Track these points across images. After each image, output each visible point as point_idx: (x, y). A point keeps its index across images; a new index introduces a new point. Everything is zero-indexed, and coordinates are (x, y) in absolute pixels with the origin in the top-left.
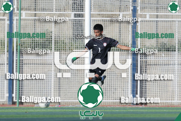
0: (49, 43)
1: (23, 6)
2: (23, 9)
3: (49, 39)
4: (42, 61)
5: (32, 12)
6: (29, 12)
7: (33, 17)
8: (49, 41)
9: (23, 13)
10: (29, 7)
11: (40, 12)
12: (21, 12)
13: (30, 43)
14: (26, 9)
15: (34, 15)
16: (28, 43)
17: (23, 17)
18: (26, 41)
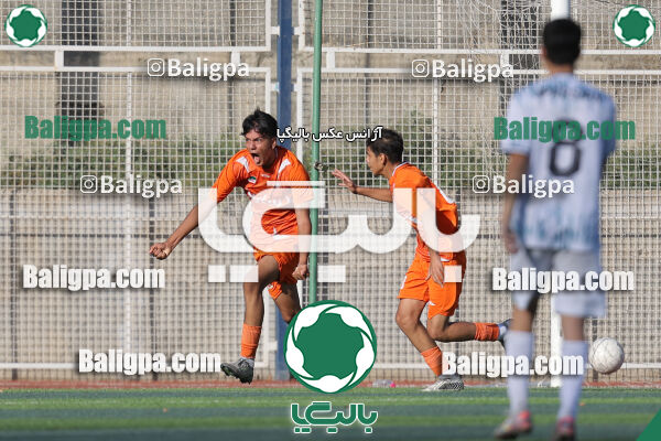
0: (422, 160)
1: (328, 27)
2: (327, 41)
3: (421, 145)
5: (359, 50)
6: (350, 50)
7: (359, 66)
8: (421, 152)
9: (328, 55)
10: (348, 30)
11: (388, 51)
12: (323, 49)
13: (354, 159)
14: (339, 41)
15: (372, 61)
16: (346, 159)
17: (329, 67)
18: (339, 152)
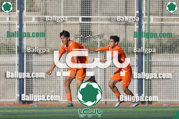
0: (176, 46)
1: (151, 11)
2: (151, 15)
3: (176, 42)
4: (169, 63)
5: (159, 17)
6: (157, 17)
7: (160, 21)
8: (176, 44)
10: (157, 12)
11: (167, 17)
12: (150, 17)
13: (158, 46)
14: (154, 15)
15: (163, 20)
16: (156, 46)
17: (152, 22)
18: (154, 44)
